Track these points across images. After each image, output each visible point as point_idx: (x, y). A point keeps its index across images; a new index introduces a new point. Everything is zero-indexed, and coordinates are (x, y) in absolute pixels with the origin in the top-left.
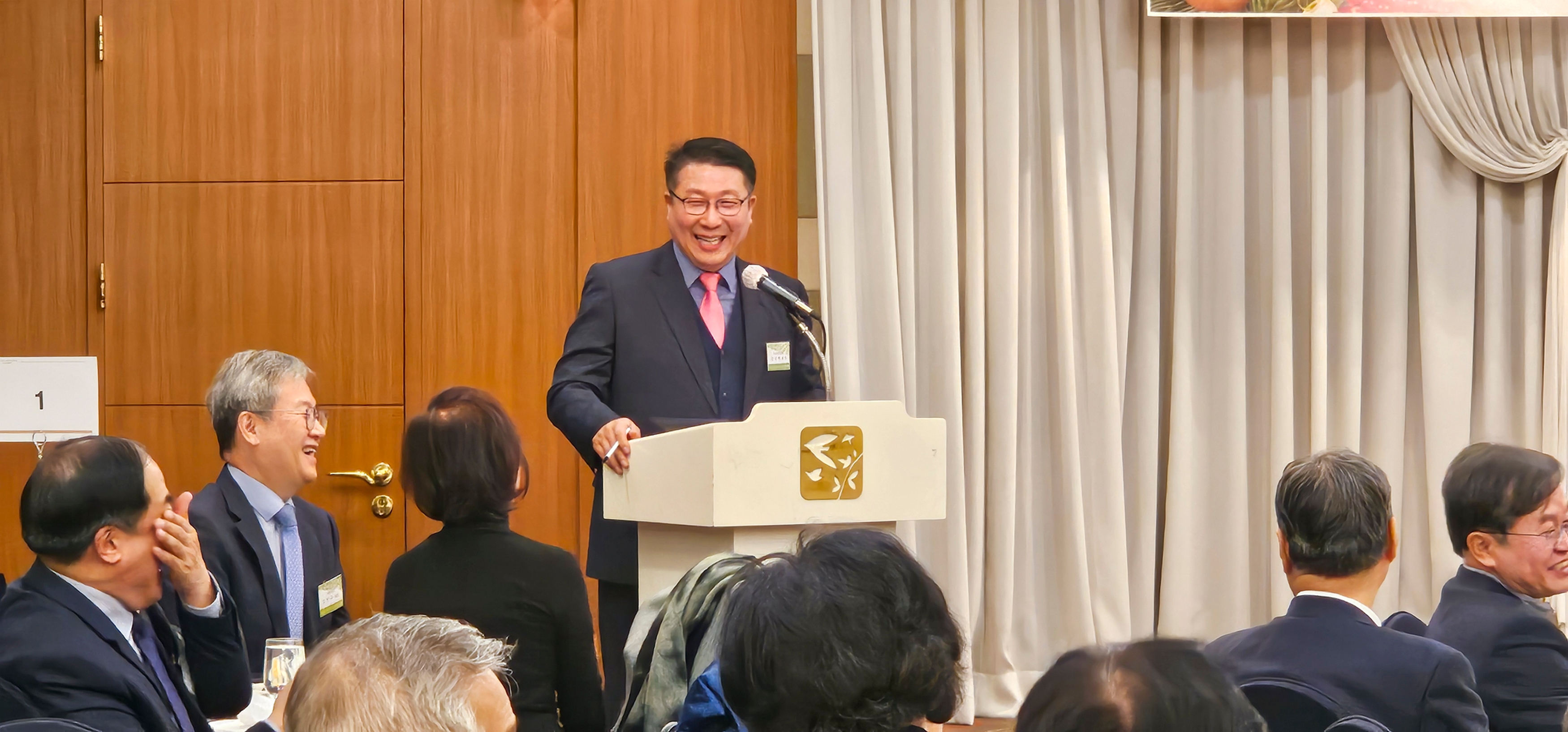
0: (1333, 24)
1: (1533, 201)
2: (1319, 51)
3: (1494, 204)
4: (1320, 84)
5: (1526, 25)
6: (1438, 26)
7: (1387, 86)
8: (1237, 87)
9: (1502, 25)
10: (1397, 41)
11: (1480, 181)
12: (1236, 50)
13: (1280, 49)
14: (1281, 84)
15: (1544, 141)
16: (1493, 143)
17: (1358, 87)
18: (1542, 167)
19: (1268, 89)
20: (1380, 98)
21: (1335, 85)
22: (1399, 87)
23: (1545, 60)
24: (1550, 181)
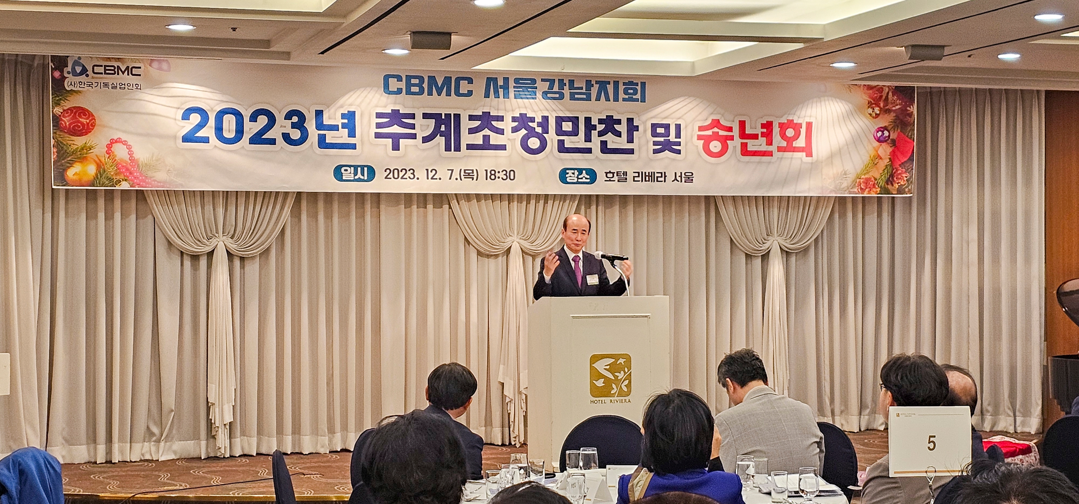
0: (124, 192)
1: (203, 262)
3: (188, 263)
4: (118, 216)
5: (202, 193)
6: (168, 193)
7: (145, 214)
8: (83, 217)
9: (193, 193)
10: (151, 199)
11: (182, 253)
12: (84, 202)
13: (101, 202)
14: (101, 216)
15: (209, 238)
16: (190, 240)
17: (133, 217)
18: (209, 249)
19: (96, 217)
20: (141, 221)
21: (124, 215)
22: (150, 217)
23: (209, 208)
24: (210, 254)
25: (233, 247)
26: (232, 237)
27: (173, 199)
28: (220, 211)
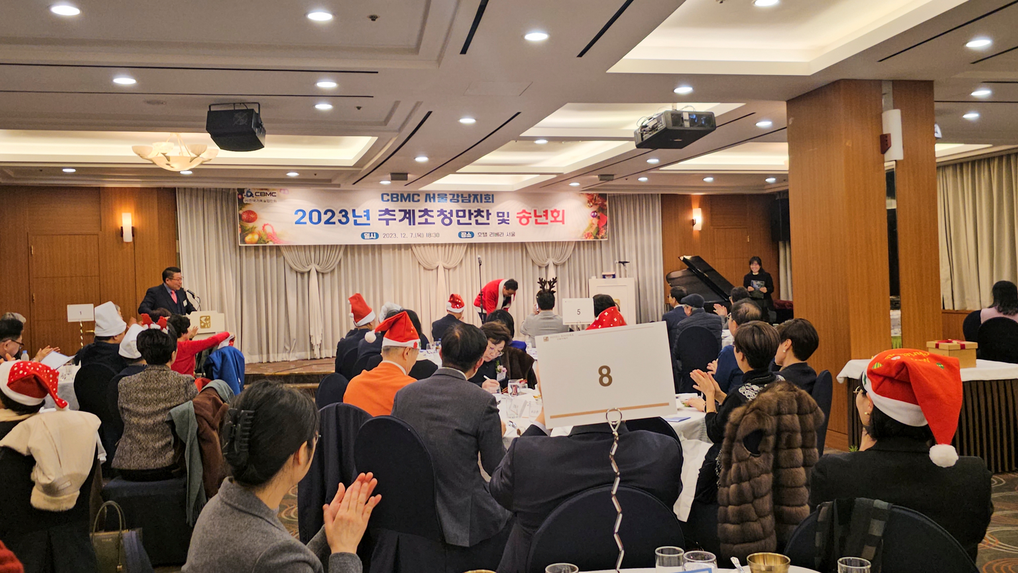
0: (270, 246)
1: (306, 276)
2: (268, 251)
3: (299, 276)
4: (268, 256)
5: (305, 246)
6: (289, 247)
7: (280, 256)
8: (253, 257)
9: (300, 246)
10: (282, 249)
11: (297, 272)
12: (253, 251)
13: (261, 251)
14: (261, 257)
15: (308, 265)
16: (300, 266)
17: (275, 257)
18: (308, 270)
19: (259, 257)
20: (279, 259)
21: (271, 256)
22: (282, 258)
23: (308, 252)
24: (309, 272)
25: (319, 269)
26: (318, 265)
27: (292, 248)
28: (313, 253)
